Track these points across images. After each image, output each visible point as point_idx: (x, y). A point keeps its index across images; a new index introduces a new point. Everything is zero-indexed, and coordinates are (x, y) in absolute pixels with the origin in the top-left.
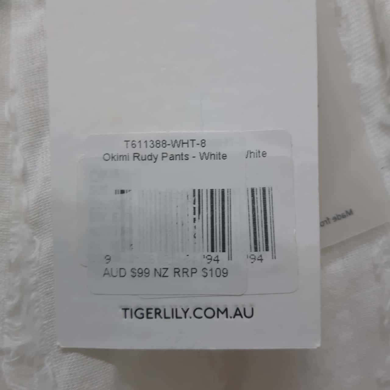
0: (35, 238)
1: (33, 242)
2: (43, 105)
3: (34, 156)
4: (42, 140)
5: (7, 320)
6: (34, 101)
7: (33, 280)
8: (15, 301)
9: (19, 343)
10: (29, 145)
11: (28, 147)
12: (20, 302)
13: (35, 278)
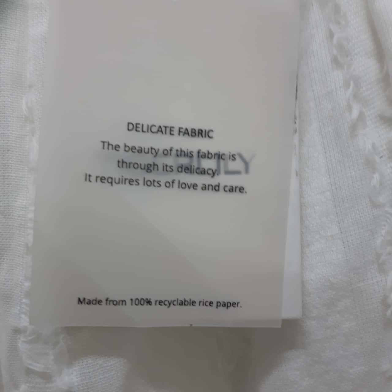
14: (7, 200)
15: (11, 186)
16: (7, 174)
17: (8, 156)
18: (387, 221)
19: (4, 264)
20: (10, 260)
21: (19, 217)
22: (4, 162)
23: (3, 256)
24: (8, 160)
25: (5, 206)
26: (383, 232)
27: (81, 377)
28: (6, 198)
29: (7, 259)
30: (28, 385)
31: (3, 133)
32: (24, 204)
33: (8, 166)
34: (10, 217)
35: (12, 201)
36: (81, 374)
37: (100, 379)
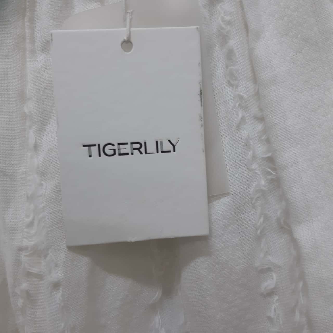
0: (42, 182)
1: (42, 185)
2: (46, 108)
3: (41, 136)
4: (45, 127)
5: (25, 230)
6: (41, 105)
7: (42, 206)
8: (31, 218)
9: (33, 243)
10: (38, 130)
11: (37, 131)
12: (33, 219)
13: (43, 205)
14: (13, 169)
15: (16, 160)
16: (14, 153)
17: (15, 141)
18: (256, 179)
19: (10, 209)
20: (14, 206)
21: (22, 179)
22: (12, 145)
23: (9, 204)
24: (14, 144)
25: (11, 173)
26: (254, 185)
27: (64, 273)
28: (13, 168)
29: (12, 206)
30: (28, 283)
31: (11, 128)
32: (25, 171)
33: (14, 148)
34: (15, 179)
35: (17, 169)
36: (64, 272)
37: (76, 273)
